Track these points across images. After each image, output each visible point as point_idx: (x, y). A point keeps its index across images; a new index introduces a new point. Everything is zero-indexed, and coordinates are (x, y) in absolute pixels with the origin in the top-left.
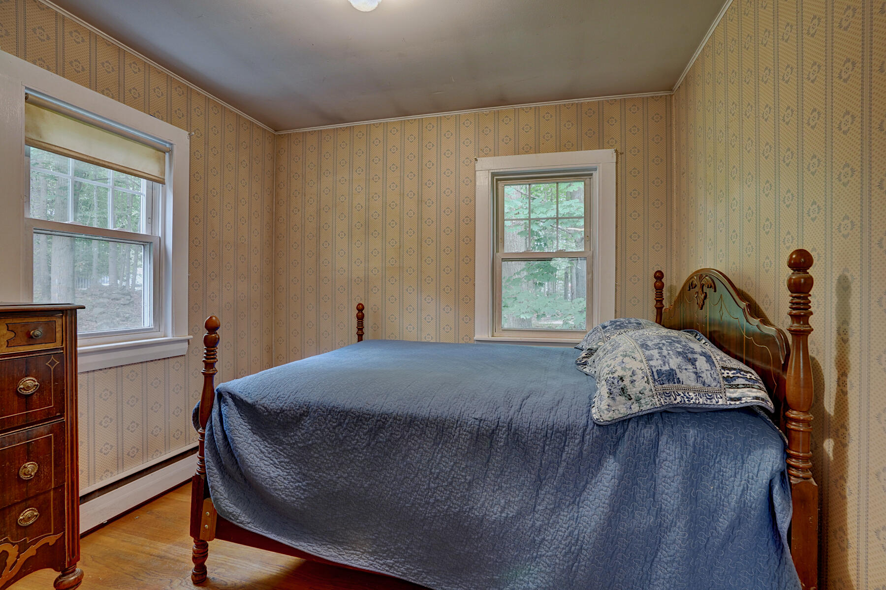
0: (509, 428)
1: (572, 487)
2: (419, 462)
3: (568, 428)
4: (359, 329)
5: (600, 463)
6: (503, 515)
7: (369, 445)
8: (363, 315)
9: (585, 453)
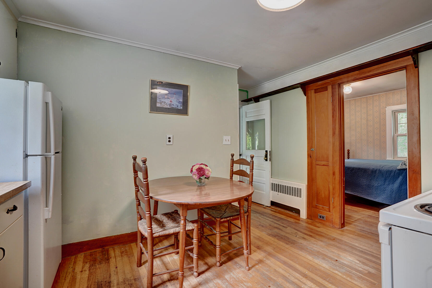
0: (379, 170)
1: (392, 181)
2: (361, 176)
3: (392, 170)
4: (348, 156)
5: (398, 177)
6: (378, 185)
7: (350, 173)
8: (349, 153)
9: (395, 175)
